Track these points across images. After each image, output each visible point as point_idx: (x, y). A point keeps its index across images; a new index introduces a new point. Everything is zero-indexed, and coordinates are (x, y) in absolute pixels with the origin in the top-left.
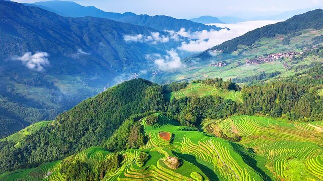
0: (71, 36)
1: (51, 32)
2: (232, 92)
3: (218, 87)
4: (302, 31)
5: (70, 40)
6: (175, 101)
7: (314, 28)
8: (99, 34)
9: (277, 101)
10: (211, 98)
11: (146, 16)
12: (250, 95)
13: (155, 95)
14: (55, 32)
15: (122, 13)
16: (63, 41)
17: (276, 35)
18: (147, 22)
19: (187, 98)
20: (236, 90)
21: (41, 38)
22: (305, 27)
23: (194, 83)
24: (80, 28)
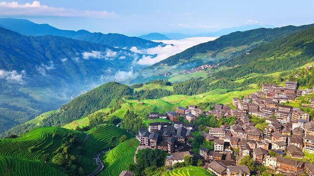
0: (35, 54)
1: (18, 50)
2: (168, 86)
3: (160, 84)
4: (225, 48)
5: (35, 57)
6: (136, 93)
7: (234, 46)
8: (59, 52)
9: (190, 89)
10: (157, 90)
11: (100, 34)
12: (177, 87)
13: (125, 89)
14: (21, 50)
15: (76, 31)
16: (30, 58)
17: (208, 51)
18: (101, 39)
19: (143, 91)
20: (171, 86)
21: (11, 56)
22: (227, 45)
23: (147, 84)
24: (42, 46)
